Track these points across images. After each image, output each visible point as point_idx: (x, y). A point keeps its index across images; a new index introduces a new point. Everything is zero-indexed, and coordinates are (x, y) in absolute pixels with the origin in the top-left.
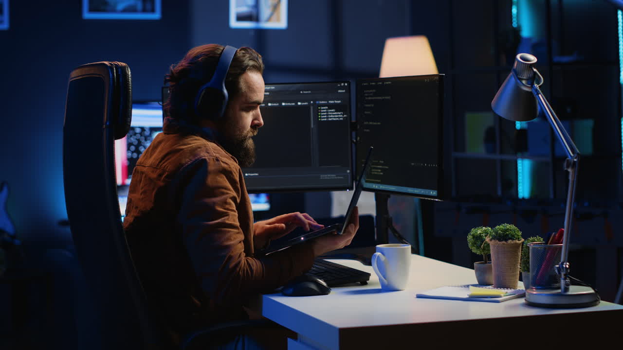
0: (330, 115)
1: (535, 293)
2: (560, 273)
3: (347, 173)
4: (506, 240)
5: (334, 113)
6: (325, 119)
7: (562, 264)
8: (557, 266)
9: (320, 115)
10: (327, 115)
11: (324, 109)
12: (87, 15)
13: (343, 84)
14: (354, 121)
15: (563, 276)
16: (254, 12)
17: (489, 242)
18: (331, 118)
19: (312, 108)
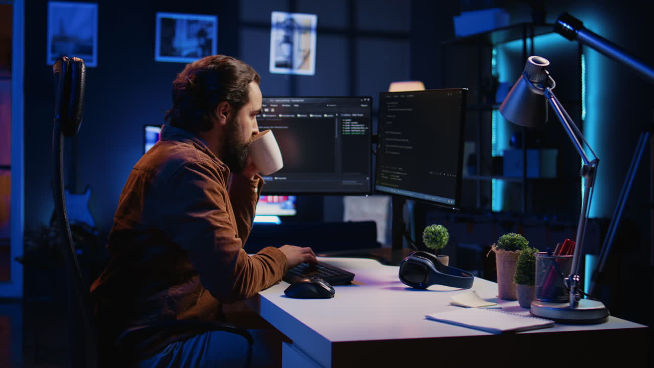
0: (353, 127)
1: (540, 306)
2: (569, 287)
3: (366, 179)
4: (514, 250)
5: (356, 126)
6: (348, 133)
7: (572, 276)
8: (567, 279)
9: (344, 127)
10: (351, 127)
11: (348, 121)
12: (159, 58)
13: (365, 99)
14: (375, 133)
15: (572, 290)
16: (288, 60)
17: (495, 251)
18: (353, 129)
19: (336, 120)
